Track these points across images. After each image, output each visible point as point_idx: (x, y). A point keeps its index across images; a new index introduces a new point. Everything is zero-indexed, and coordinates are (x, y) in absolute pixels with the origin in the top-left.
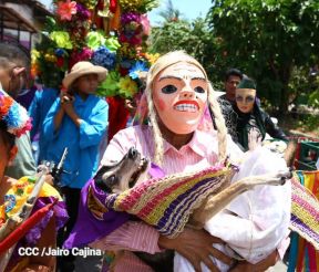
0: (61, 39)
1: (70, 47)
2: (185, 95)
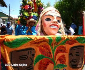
0: (26, 14)
1: (28, 16)
2: (54, 22)
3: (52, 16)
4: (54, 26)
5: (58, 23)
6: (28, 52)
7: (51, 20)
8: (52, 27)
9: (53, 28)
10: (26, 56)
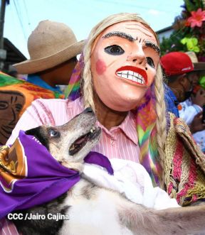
2: (134, 60)
3: (131, 39)
4: (131, 72)
5: (148, 66)
6: (12, 98)
7: (123, 52)
8: (125, 76)
9: (130, 78)
10: (6, 103)
